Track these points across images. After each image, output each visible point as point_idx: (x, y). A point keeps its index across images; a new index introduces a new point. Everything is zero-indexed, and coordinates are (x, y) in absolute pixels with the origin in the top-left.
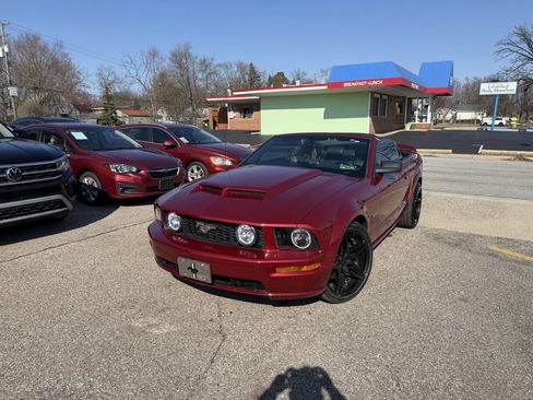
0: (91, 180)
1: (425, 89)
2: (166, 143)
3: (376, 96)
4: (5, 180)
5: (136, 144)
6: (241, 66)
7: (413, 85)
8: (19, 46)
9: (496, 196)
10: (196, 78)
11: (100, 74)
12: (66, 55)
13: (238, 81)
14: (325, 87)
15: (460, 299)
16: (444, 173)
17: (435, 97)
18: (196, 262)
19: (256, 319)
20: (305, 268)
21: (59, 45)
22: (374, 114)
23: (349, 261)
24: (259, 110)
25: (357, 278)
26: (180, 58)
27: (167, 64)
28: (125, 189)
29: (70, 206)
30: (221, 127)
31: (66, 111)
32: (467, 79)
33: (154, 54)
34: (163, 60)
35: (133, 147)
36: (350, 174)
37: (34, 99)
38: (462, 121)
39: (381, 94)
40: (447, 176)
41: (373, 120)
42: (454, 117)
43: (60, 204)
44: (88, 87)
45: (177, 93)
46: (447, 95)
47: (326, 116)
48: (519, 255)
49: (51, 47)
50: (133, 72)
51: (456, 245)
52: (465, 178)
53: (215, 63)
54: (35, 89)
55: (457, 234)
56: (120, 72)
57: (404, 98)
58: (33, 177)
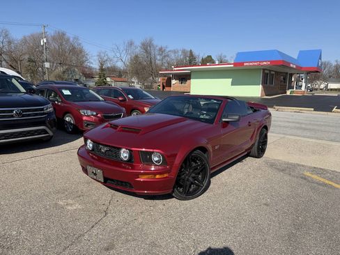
0: (70, 119)
1: (301, 68)
2: (120, 99)
3: (266, 72)
4: (12, 116)
5: (101, 98)
6: (184, 51)
7: (291, 65)
8: (54, 39)
9: (332, 140)
10: (155, 59)
11: (99, 56)
12: (80, 44)
13: (182, 61)
14: (232, 66)
15: (265, 204)
16: (302, 123)
17: (308, 73)
18: (97, 169)
19: (131, 206)
20: (158, 176)
21: (76, 38)
22: (264, 83)
23: (193, 175)
24: (190, 79)
25: (199, 186)
26: (147, 47)
27: (138, 50)
28: (88, 125)
29: (51, 133)
30: (167, 89)
31: (77, 77)
32: (337, 61)
33: (131, 44)
34: (136, 47)
35: (99, 100)
36: (206, 121)
37: (60, 69)
38: (331, 90)
39: (270, 71)
40: (303, 126)
41: (264, 87)
42: (326, 87)
43: (44, 132)
44: (92, 63)
45: (144, 68)
46: (317, 72)
47: (233, 84)
48: (322, 180)
49: (71, 39)
50: (118, 55)
51: (283, 170)
52: (315, 127)
53: (168, 50)
54: (60, 64)
55: (288, 164)
56: (111, 55)
57: (287, 73)
58: (29, 115)
